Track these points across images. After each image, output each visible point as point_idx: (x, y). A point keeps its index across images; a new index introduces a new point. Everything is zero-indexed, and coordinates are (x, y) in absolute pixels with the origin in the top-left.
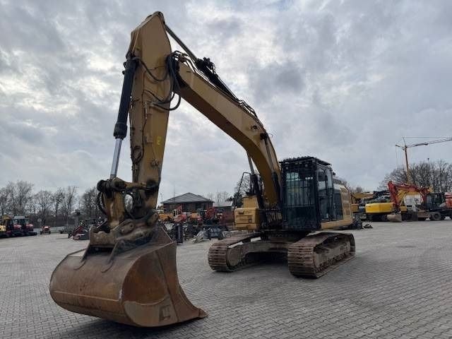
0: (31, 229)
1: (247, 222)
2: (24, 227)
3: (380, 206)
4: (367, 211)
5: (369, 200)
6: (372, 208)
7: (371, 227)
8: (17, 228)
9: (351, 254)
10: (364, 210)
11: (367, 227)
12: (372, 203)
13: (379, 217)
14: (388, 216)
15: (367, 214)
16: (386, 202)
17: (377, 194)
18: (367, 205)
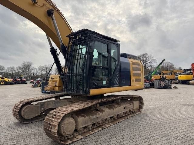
0: (25, 81)
1: (54, 85)
2: (21, 80)
3: (186, 76)
4: (179, 79)
5: (181, 74)
6: (182, 77)
7: (177, 88)
8: (18, 80)
9: (139, 111)
10: (178, 78)
11: (175, 88)
12: (182, 74)
13: (184, 82)
14: (190, 82)
15: (179, 80)
16: (190, 74)
17: (186, 70)
18: (179, 76)
